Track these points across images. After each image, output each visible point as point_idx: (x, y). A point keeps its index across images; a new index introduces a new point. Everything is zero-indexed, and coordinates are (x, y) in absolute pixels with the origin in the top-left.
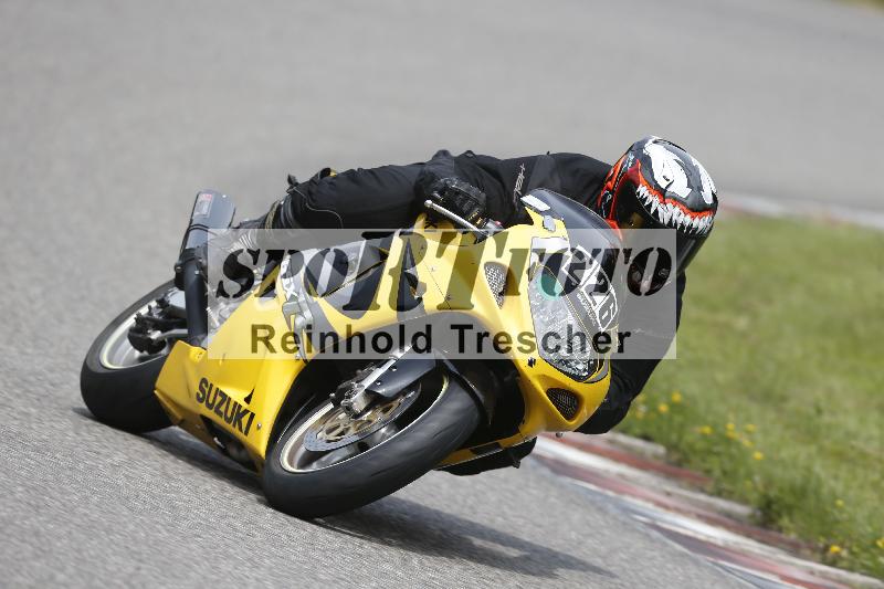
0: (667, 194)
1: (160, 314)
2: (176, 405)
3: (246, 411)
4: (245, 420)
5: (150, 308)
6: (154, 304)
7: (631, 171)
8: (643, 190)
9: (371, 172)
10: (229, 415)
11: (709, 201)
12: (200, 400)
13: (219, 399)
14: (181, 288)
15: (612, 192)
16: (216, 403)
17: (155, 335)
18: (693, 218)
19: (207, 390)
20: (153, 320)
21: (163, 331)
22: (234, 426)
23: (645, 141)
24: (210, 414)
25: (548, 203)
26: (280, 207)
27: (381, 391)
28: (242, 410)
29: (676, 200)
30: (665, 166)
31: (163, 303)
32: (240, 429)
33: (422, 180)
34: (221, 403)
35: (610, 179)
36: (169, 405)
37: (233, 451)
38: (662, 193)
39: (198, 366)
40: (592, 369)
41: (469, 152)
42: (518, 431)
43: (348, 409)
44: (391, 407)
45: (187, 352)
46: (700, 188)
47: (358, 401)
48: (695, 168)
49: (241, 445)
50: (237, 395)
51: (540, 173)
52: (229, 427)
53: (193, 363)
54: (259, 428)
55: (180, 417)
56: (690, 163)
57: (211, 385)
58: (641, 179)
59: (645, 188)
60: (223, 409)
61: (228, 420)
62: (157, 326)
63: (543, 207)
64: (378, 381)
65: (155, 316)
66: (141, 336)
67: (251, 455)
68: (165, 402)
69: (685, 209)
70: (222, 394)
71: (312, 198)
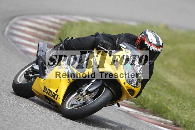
0: (152, 43)
1: (31, 70)
2: (37, 92)
3: (56, 94)
4: (56, 96)
7: (143, 38)
8: (146, 43)
9: (83, 38)
10: (52, 95)
11: (161, 45)
12: (44, 91)
13: (49, 91)
14: (38, 65)
15: (139, 43)
16: (48, 92)
17: (31, 75)
18: (158, 49)
19: (46, 89)
21: (32, 75)
22: (53, 98)
23: (146, 31)
24: (47, 95)
25: (126, 46)
26: (61, 46)
27: (89, 90)
28: (55, 94)
29: (154, 45)
30: (151, 37)
31: (32, 68)
32: (55, 99)
33: (96, 40)
34: (49, 92)
35: (138, 40)
37: (52, 103)
38: (151, 43)
39: (43, 83)
40: (137, 85)
41: (104, 33)
42: (120, 99)
43: (82, 94)
44: (91, 95)
45: (40, 80)
46: (159, 42)
47: (84, 92)
48: (158, 37)
49: (54, 102)
50: (54, 91)
51: (122, 38)
52: (52, 98)
53: (42, 83)
54: (60, 98)
55: (38, 95)
56: (157, 36)
57: (47, 88)
58: (146, 40)
59: (147, 42)
60: (50, 94)
61: (52, 96)
62: (31, 73)
63: (125, 47)
64: (89, 88)
66: (27, 75)
67: (58, 105)
68: (34, 91)
69: (156, 47)
70: (50, 90)
71: (69, 44)
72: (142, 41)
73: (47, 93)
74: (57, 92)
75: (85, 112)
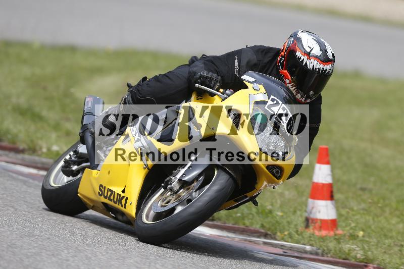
0: (311, 55)
1: (75, 158)
2: (89, 199)
3: (123, 197)
4: (123, 201)
5: (70, 155)
6: (72, 153)
7: (292, 46)
8: (298, 54)
9: (165, 75)
10: (115, 200)
11: (331, 57)
12: (101, 195)
14: (84, 143)
15: (284, 57)
16: (109, 195)
17: (75, 168)
18: (324, 65)
19: (103, 190)
20: (73, 161)
21: (78, 166)
22: (119, 205)
23: (298, 32)
24: (106, 201)
25: (254, 78)
26: (125, 99)
27: (186, 179)
28: (121, 196)
29: (316, 57)
31: (76, 152)
32: (122, 206)
34: (111, 195)
36: (86, 200)
37: (120, 217)
38: (308, 54)
39: (97, 179)
42: (255, 188)
43: (171, 190)
44: (190, 188)
45: (91, 173)
46: (326, 51)
47: (175, 185)
48: (323, 42)
49: (123, 214)
50: (118, 190)
52: (116, 205)
53: (95, 178)
54: (131, 204)
55: (92, 205)
57: (105, 187)
58: (297, 48)
59: (300, 53)
60: (112, 198)
61: (115, 203)
62: (75, 163)
63: (252, 80)
64: (183, 174)
65: (73, 158)
66: (68, 169)
67: (129, 218)
68: (84, 199)
69: (320, 61)
70: (111, 191)
71: (140, 93)
72: (291, 52)
73: (106, 197)
74: (123, 191)
75: (180, 224)
